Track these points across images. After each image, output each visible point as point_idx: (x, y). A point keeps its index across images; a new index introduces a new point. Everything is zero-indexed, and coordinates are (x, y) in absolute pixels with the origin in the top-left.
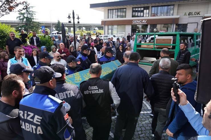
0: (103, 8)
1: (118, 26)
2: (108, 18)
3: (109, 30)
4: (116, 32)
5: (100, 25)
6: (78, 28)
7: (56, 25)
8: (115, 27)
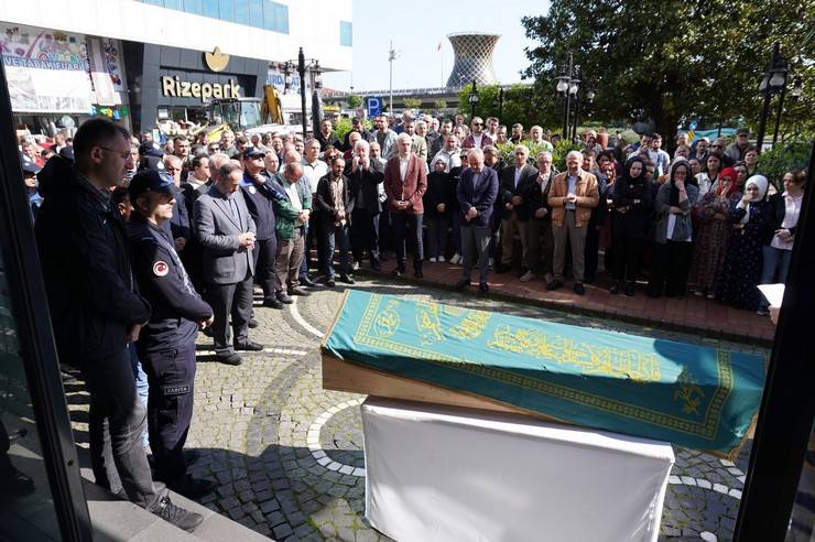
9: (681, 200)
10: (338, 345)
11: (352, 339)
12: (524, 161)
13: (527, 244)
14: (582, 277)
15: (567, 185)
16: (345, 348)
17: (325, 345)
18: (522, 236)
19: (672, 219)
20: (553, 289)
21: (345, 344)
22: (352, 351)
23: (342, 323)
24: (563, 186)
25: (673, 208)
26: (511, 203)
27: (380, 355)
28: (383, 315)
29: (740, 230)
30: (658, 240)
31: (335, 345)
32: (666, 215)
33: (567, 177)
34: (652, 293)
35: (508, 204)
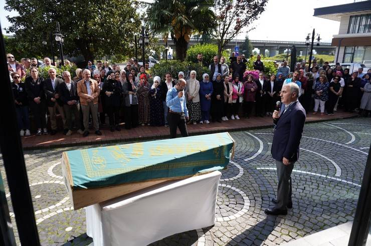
0: (341, 14)
1: (365, 48)
2: (348, 32)
3: (346, 55)
4: (361, 58)
5: (329, 46)
6: (277, 50)
7: (241, 45)
8: (361, 48)
9: (133, 89)
10: (81, 182)
11: (87, 176)
12: (55, 76)
13: (65, 117)
14: (98, 128)
15: (86, 86)
16: (86, 182)
17: (73, 185)
18: (62, 114)
19: (131, 96)
20: (86, 136)
21: (85, 180)
22: (91, 182)
23: (73, 170)
24: (84, 86)
25: (130, 92)
26: (54, 97)
27: (107, 178)
28: (94, 159)
29: (154, 97)
30: (127, 105)
31: (79, 183)
32: (128, 95)
33: (85, 82)
34: (127, 127)
35: (52, 99)
